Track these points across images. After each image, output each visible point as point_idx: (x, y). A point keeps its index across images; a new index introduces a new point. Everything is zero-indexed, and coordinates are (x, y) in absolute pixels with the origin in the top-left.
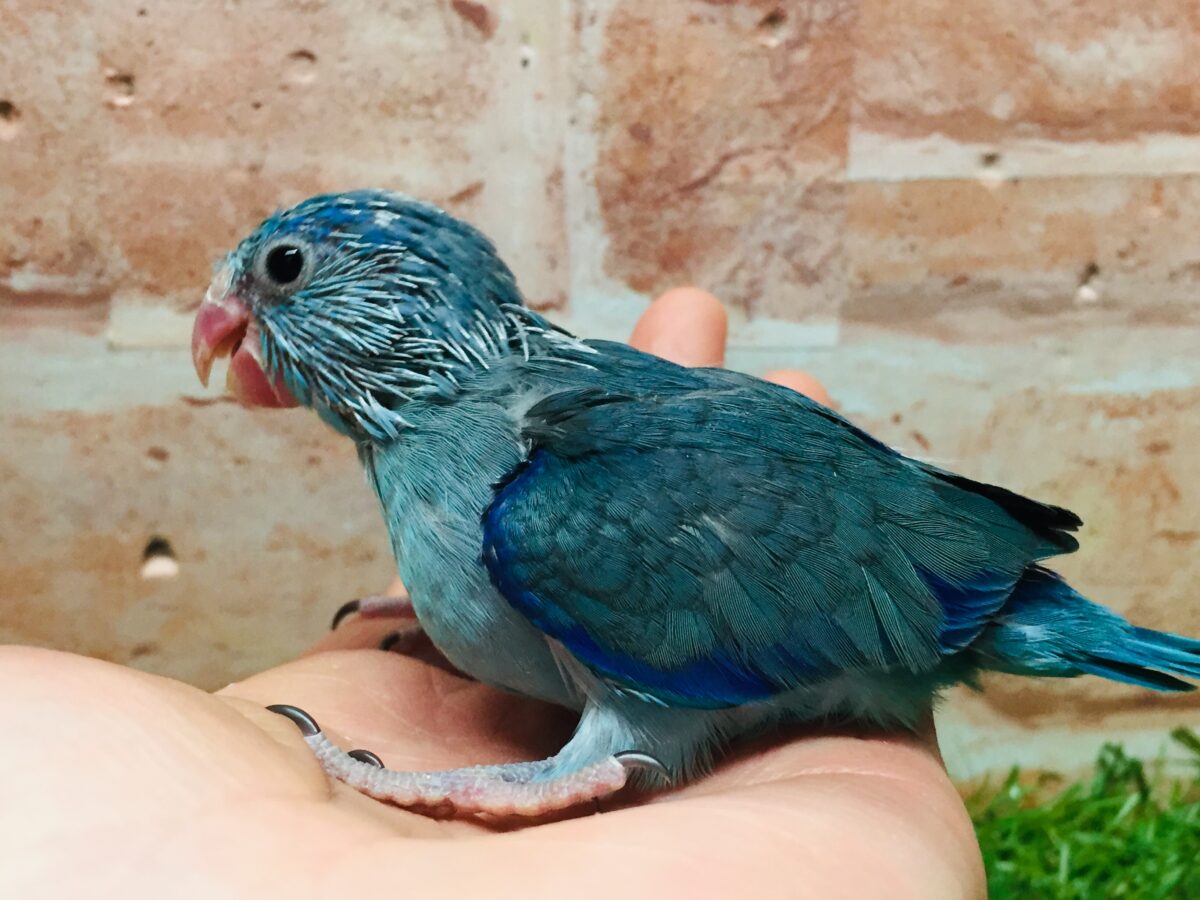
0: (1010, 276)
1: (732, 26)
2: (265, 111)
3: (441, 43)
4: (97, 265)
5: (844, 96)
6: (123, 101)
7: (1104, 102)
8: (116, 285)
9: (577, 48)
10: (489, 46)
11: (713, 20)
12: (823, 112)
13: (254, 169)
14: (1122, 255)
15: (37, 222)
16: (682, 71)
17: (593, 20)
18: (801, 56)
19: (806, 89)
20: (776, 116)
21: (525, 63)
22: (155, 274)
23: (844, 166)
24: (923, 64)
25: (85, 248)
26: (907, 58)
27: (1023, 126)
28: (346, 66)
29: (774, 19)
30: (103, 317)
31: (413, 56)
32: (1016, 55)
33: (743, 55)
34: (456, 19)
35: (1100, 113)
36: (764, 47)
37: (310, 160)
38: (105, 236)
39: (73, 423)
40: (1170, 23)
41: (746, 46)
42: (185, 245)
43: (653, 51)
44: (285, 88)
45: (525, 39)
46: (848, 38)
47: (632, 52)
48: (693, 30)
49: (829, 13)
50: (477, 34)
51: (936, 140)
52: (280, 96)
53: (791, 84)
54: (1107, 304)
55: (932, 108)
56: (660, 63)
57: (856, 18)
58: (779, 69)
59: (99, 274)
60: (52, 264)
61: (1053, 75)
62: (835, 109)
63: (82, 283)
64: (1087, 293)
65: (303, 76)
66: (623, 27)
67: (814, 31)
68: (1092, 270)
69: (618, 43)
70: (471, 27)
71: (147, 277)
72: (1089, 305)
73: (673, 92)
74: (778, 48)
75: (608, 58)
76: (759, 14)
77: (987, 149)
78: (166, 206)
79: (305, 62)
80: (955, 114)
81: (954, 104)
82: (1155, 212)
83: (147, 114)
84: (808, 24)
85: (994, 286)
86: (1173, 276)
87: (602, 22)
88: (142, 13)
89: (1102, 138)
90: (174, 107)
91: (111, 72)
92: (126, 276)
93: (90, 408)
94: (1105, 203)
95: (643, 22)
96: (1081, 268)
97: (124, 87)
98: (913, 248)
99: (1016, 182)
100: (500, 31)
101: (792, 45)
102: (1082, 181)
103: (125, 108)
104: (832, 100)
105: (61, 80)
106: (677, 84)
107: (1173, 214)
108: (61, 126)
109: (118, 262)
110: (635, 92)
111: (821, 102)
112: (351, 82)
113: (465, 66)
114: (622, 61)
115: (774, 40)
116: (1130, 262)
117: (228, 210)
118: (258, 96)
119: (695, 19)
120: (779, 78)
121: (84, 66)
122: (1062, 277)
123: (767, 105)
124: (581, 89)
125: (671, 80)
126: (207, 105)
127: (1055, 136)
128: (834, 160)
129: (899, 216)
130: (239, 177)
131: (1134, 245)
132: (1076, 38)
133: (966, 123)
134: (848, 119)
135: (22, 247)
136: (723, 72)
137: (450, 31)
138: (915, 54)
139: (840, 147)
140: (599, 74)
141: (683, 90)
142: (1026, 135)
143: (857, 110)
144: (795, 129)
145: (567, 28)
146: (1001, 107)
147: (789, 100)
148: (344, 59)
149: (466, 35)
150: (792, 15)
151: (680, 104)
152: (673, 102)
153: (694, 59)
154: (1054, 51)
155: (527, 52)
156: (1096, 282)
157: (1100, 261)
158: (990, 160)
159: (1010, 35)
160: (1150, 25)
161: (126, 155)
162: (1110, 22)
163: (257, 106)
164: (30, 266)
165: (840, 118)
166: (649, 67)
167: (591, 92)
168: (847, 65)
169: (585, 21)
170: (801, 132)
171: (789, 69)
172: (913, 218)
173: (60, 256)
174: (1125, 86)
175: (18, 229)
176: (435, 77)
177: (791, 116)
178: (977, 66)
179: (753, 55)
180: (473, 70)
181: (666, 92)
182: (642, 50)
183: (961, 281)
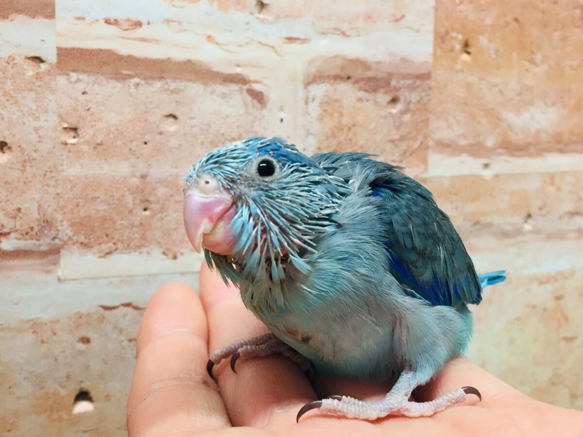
0: (497, 220)
1: (376, 103)
2: (149, 145)
3: (242, 111)
4: (53, 233)
5: (426, 137)
6: (72, 141)
7: (530, 140)
8: (65, 243)
9: (307, 113)
10: (264, 112)
11: (368, 100)
12: (417, 144)
13: (143, 177)
14: (541, 209)
15: (19, 210)
16: (354, 125)
17: (313, 100)
18: (407, 118)
19: (409, 133)
20: (396, 146)
21: (282, 120)
22: (86, 236)
23: (426, 170)
24: (458, 122)
25: (47, 224)
26: (451, 119)
27: (500, 151)
28: (194, 122)
29: (394, 101)
30: (56, 263)
31: (227, 116)
32: (495, 118)
33: (381, 117)
34: (249, 98)
35: (529, 144)
36: (390, 113)
37: (174, 171)
38: (59, 217)
39: (35, 326)
40: (554, 104)
41: (383, 113)
42: (104, 219)
43: (341, 115)
44: (161, 133)
45: (282, 109)
46: (426, 110)
47: (332, 115)
48: (359, 105)
49: (418, 98)
50: (259, 106)
51: (464, 157)
52: (158, 137)
53: (403, 131)
54: (536, 232)
55: (463, 142)
56: (344, 120)
57: (429, 100)
58: (397, 124)
59: (54, 238)
60: (26, 234)
61: (510, 128)
62: (422, 143)
63: (44, 244)
64: (527, 227)
65: (170, 127)
66: (328, 103)
67: (412, 106)
68: (529, 216)
69: (325, 111)
70: (255, 102)
71: (82, 239)
72: (529, 232)
73: (351, 135)
74: (396, 114)
75: (321, 119)
76: (388, 98)
77: (485, 161)
78: (95, 198)
79: (172, 120)
80: (472, 145)
81: (471, 141)
82: (552, 189)
83: (86, 148)
84: (409, 103)
85: (490, 225)
86: (560, 218)
87: (318, 100)
88: (84, 93)
89: (531, 156)
90: (100, 144)
91: (66, 125)
92: (70, 238)
93: (46, 316)
94: (533, 185)
95: (336, 101)
96: (525, 215)
97: (72, 133)
98: (456, 208)
99: (497, 176)
100: (269, 105)
101: (403, 113)
102: (523, 175)
103: (73, 144)
104: (420, 139)
105: (37, 130)
106: (352, 131)
107: (559, 189)
108: (35, 155)
109: (66, 231)
110: (333, 135)
111: (416, 139)
112: (195, 130)
113: (253, 122)
114: (327, 119)
115: (395, 110)
116: (544, 212)
117: (129, 199)
118: (147, 138)
119: (360, 100)
120: (398, 128)
121: (50, 122)
122: (517, 220)
123: (392, 141)
124: (308, 134)
125: (350, 129)
126: (119, 143)
127: (512, 155)
128: (422, 167)
129: (450, 193)
130: (135, 181)
131: (545, 204)
132: (518, 111)
133: (476, 149)
134: (428, 147)
135: (9, 224)
136: (373, 125)
137: (245, 104)
138: (455, 117)
139: (424, 161)
140: (316, 126)
141: (355, 134)
142: (500, 154)
143: (431, 143)
144: (405, 153)
145: (302, 104)
146: (490, 142)
147: (402, 139)
148: (192, 118)
149: (254, 106)
150: (402, 98)
151: (354, 141)
152: (351, 140)
153: (360, 119)
154: (510, 116)
155: (282, 115)
156: (530, 221)
157: (532, 212)
158: (486, 166)
159: (492, 109)
160: (546, 105)
161: (73, 170)
162: (531, 103)
163: (146, 143)
164: (13, 235)
165: (424, 147)
166: (340, 123)
167: (313, 135)
168: (426, 122)
169: (310, 100)
170: (408, 154)
171: (401, 124)
172: (456, 194)
173: (32, 229)
174: (538, 132)
175: (7, 214)
176: (238, 127)
177: (403, 146)
178: (480, 123)
179: (386, 117)
180: (257, 124)
181: (347, 135)
182: (336, 114)
183: (477, 223)
